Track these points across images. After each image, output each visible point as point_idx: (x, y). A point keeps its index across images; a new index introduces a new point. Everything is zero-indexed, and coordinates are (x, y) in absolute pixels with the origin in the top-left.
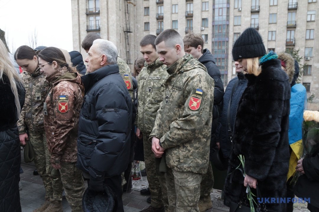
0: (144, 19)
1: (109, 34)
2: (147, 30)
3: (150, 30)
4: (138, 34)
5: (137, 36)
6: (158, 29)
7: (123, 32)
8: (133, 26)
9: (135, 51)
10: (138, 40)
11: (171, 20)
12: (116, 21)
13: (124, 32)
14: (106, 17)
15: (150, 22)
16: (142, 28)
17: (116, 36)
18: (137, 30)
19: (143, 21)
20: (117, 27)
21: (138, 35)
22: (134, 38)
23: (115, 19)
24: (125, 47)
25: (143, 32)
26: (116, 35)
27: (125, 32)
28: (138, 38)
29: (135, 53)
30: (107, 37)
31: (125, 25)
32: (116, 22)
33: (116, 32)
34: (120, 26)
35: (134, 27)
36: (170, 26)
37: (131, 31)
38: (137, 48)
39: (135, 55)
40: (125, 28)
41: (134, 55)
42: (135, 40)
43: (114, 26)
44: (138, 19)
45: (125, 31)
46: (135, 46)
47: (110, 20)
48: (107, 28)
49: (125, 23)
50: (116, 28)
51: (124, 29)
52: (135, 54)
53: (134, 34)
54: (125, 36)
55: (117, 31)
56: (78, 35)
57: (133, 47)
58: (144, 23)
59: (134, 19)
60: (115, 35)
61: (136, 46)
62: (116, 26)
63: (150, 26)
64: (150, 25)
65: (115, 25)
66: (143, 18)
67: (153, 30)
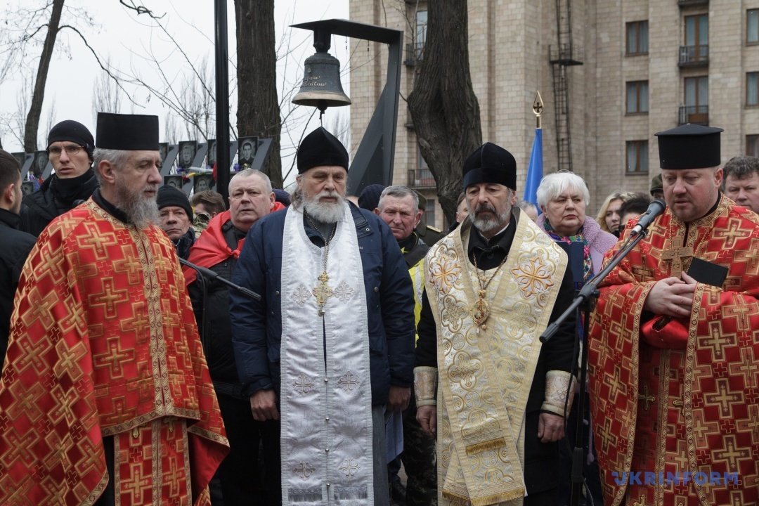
0: (624, 10)
1: (497, 73)
2: (637, 54)
3: (650, 51)
4: (599, 70)
5: (595, 78)
6: (683, 44)
7: (546, 63)
8: (582, 38)
9: (586, 136)
10: (598, 95)
11: (742, 8)
12: (523, 22)
13: (552, 63)
14: (485, 9)
15: (651, 21)
16: (618, 43)
17: (523, 82)
18: (595, 55)
19: (621, 17)
20: (527, 45)
21: (598, 75)
22: (586, 85)
23: (519, 17)
24: (553, 123)
25: (621, 61)
26: (522, 76)
27: (557, 66)
28: (598, 85)
29: (587, 144)
30: (486, 85)
31: (555, 39)
32: (526, 25)
33: (523, 65)
34: (538, 43)
35: (586, 41)
36: (739, 32)
37: (575, 58)
38: (596, 127)
39: (586, 152)
40: (555, 48)
41: (583, 153)
42: (586, 95)
43: (514, 42)
44: (599, 11)
45: (553, 59)
46: (586, 116)
47: (500, 19)
48: (486, 53)
49: (555, 29)
50: (525, 52)
51: (549, 51)
52: (585, 148)
53: (586, 71)
54: (552, 80)
55: (525, 62)
56: (373, 83)
57: (582, 122)
58: (624, 25)
59: (586, 13)
60: (520, 77)
61: (592, 115)
62: (523, 44)
63: (650, 35)
64: (651, 30)
65: (519, 39)
66: (621, 7)
67: (663, 50)
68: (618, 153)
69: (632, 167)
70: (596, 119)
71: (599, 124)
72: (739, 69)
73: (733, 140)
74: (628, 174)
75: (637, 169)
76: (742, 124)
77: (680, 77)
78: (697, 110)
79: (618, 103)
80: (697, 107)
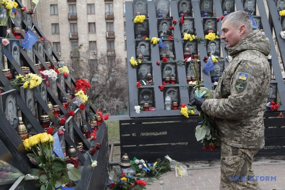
68: (49, 27)
69: (54, 32)
70: (41, 16)
71: (42, 17)
72: (85, 3)
73: (85, 24)
74: (53, 34)
75: (55, 32)
76: (87, 19)
77: (68, 4)
78: (73, 14)
79: (48, 11)
80: (73, 13)
